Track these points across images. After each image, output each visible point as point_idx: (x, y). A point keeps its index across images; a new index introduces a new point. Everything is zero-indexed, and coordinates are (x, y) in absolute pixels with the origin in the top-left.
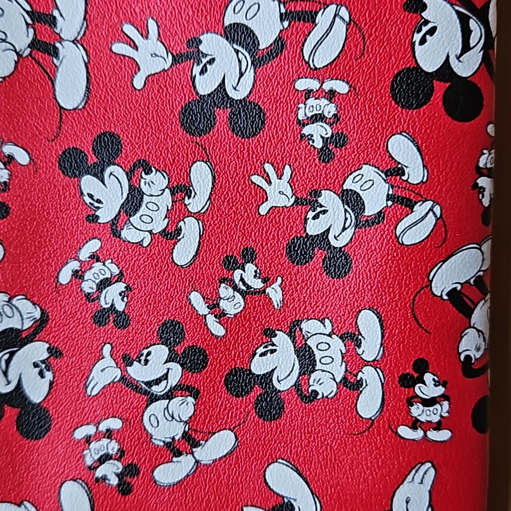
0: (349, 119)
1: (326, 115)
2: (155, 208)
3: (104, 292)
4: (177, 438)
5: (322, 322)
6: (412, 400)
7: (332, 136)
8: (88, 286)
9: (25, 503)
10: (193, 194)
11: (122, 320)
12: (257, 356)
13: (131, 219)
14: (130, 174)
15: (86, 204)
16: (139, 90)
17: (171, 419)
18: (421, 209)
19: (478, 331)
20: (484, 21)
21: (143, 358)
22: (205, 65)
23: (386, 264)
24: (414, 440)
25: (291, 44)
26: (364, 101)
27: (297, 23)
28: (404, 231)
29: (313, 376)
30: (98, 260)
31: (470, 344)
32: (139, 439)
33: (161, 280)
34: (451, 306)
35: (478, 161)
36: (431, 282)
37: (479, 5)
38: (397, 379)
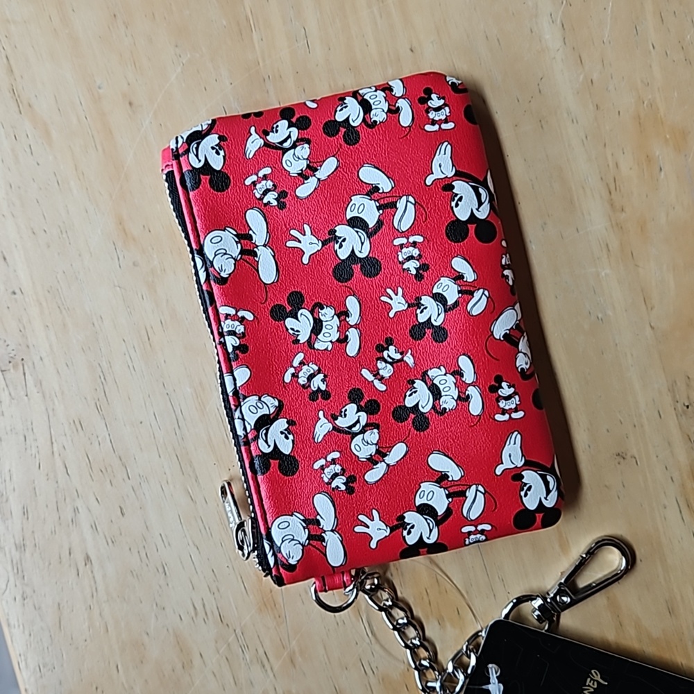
0: (427, 255)
1: (414, 255)
2: (331, 327)
3: (312, 382)
4: (373, 454)
5: (439, 368)
6: (499, 398)
7: (420, 265)
8: (302, 380)
9: (295, 513)
10: (350, 315)
11: (326, 395)
12: (407, 397)
13: (319, 337)
14: (312, 312)
15: (290, 334)
16: (307, 265)
17: (366, 444)
18: (477, 295)
19: (525, 354)
20: (487, 188)
21: (343, 414)
22: (341, 243)
24: (505, 421)
25: (386, 221)
26: (433, 244)
27: (387, 210)
28: (472, 308)
29: (441, 400)
30: (304, 365)
31: (522, 362)
32: (351, 460)
33: (343, 367)
34: (506, 343)
35: (501, 262)
36: (492, 332)
37: (482, 180)
38: (487, 390)
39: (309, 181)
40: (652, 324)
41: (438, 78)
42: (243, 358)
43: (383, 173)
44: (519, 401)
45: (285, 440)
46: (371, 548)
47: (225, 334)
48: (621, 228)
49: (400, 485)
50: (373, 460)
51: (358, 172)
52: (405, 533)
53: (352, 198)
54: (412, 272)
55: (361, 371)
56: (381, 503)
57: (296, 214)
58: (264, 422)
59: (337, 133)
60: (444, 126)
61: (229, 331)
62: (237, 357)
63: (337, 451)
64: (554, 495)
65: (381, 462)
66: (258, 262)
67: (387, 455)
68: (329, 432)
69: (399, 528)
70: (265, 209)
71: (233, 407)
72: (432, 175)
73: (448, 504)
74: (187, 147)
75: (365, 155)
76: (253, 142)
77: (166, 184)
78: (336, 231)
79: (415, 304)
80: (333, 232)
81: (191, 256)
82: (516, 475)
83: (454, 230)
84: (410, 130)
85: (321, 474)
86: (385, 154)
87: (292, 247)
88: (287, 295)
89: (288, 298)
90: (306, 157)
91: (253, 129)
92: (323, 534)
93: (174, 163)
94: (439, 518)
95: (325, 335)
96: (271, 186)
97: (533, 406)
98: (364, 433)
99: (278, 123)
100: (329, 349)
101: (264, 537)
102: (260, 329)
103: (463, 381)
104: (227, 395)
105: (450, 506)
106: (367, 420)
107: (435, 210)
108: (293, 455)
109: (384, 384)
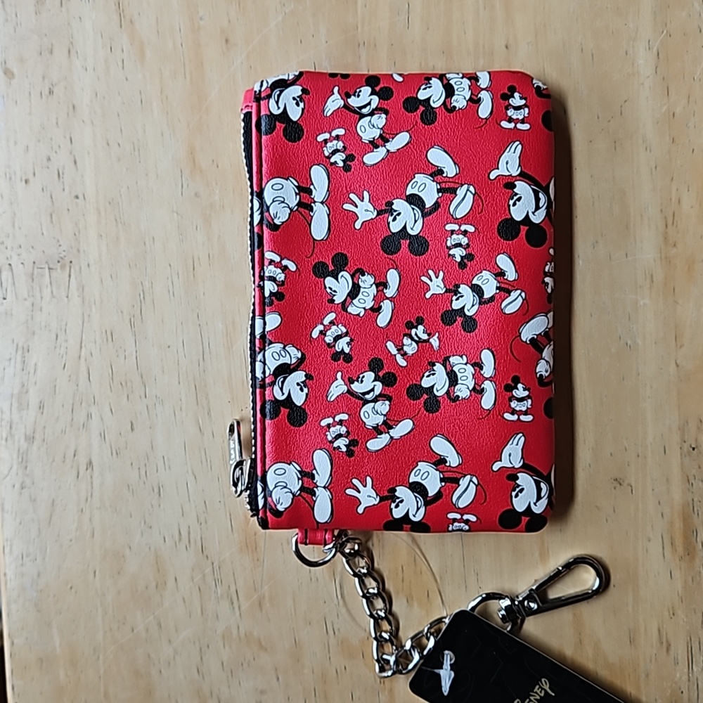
0: (475, 246)
1: (462, 243)
2: (367, 295)
3: (338, 342)
4: (380, 424)
5: (461, 357)
6: (512, 398)
7: (466, 254)
8: (329, 339)
9: (293, 463)
10: (388, 287)
11: (348, 358)
12: (425, 378)
13: (354, 301)
14: (353, 276)
15: (327, 293)
16: (358, 230)
17: (376, 413)
18: (514, 294)
19: (547, 361)
20: (547, 193)
21: (360, 380)
22: (395, 216)
23: (496, 324)
24: (513, 421)
25: (443, 205)
26: (483, 236)
27: (446, 194)
28: (506, 306)
29: (457, 387)
30: (334, 325)
31: (542, 369)
32: (358, 425)
33: (370, 336)
34: (531, 347)
35: (544, 268)
36: (520, 334)
37: (544, 185)
38: (503, 387)
39: (378, 150)
40: (678, 362)
41: (525, 78)
42: (278, 305)
43: (451, 157)
44: (531, 405)
45: (300, 392)
46: (358, 513)
47: (266, 278)
48: (670, 262)
49: (398, 459)
50: (379, 429)
51: (427, 152)
52: (393, 505)
53: (416, 175)
54: (457, 260)
55: (386, 342)
56: (377, 471)
57: (359, 179)
58: (284, 371)
59: (416, 110)
60: (520, 126)
61: (270, 277)
62: (271, 303)
63: (346, 413)
64: (543, 503)
65: (386, 433)
66: (312, 217)
67: (393, 428)
68: (343, 393)
69: (388, 500)
70: (330, 168)
71: (257, 349)
72: (497, 170)
73: (441, 488)
74: (269, 92)
75: (438, 137)
76: (333, 101)
77: (243, 124)
78: (393, 204)
79: (453, 291)
80: (390, 204)
81: (250, 197)
82: (512, 475)
83: (506, 228)
84: (486, 122)
85: (327, 431)
86: (457, 140)
87: (347, 210)
88: (333, 255)
89: (333, 258)
90: (381, 127)
91: (336, 89)
92: (315, 489)
93: (254, 105)
94: (428, 499)
96: (341, 147)
97: (543, 413)
98: (375, 402)
99: (362, 89)
100: (361, 315)
101: (259, 478)
102: (300, 280)
103: (481, 374)
104: (255, 337)
105: (442, 490)
106: (382, 391)
107: (492, 204)
108: (303, 407)
109: (405, 360)
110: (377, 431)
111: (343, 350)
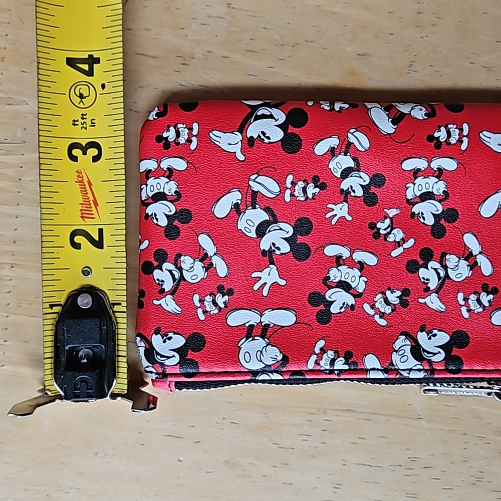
0: (306, 174)
1: (303, 186)
2: (348, 274)
3: (391, 302)
4: (468, 264)
5: (407, 188)
6: (447, 142)
7: (313, 183)
8: (388, 310)
10: (340, 255)
11: (406, 292)
12: (425, 222)
13: (353, 287)
14: (330, 287)
15: (345, 311)
16: (287, 282)
17: (458, 267)
18: (352, 139)
19: (412, 109)
20: (258, 107)
21: (426, 282)
22: (276, 248)
23: (379, 156)
24: (468, 142)
25: (267, 204)
26: (297, 167)
27: (257, 200)
28: (363, 147)
29: (435, 193)
30: (374, 305)
31: (419, 113)
32: (469, 284)
34: (400, 124)
35: (327, 110)
36: (388, 134)
37: (250, 110)
38: (438, 151)
39: (214, 263)
41: (148, 127)
42: (357, 357)
43: (223, 196)
44: (454, 125)
45: (436, 337)
47: (332, 368)
50: (472, 265)
51: (218, 218)
53: (239, 228)
54: (317, 192)
55: (392, 257)
57: (240, 281)
58: (417, 352)
59: (178, 228)
60: (195, 132)
61: (330, 364)
62: (355, 363)
63: (457, 294)
65: (476, 258)
66: (274, 325)
67: (471, 251)
68: (438, 297)
70: (230, 308)
71: (398, 376)
72: (236, 154)
74: (158, 365)
75: (203, 208)
76: (167, 305)
77: (185, 390)
78: (264, 250)
79: (346, 195)
80: (264, 252)
83: (290, 146)
84: (191, 163)
85: (474, 312)
86: (208, 190)
87: (269, 292)
88: (310, 305)
89: (313, 306)
90: (192, 261)
91: (155, 302)
93: (169, 379)
95: (353, 280)
96: (211, 297)
97: (460, 113)
98: (448, 267)
99: (156, 279)
100: (366, 280)
102: (334, 337)
103: (425, 170)
104: (386, 379)
106: (437, 262)
107: (267, 158)
108: (451, 334)
109: (409, 240)
110: (474, 266)
111: (398, 297)
